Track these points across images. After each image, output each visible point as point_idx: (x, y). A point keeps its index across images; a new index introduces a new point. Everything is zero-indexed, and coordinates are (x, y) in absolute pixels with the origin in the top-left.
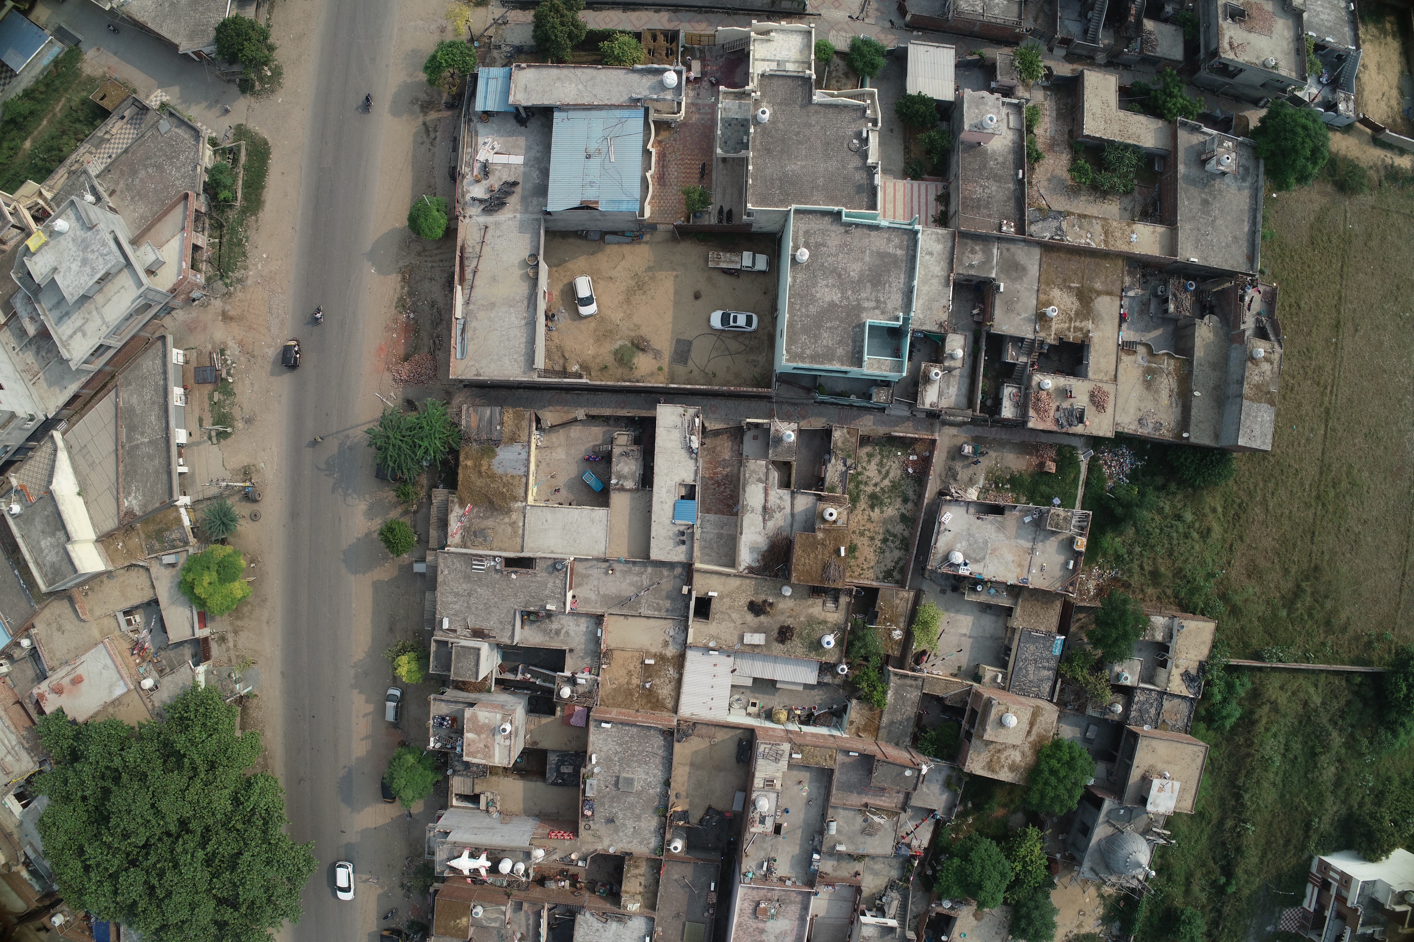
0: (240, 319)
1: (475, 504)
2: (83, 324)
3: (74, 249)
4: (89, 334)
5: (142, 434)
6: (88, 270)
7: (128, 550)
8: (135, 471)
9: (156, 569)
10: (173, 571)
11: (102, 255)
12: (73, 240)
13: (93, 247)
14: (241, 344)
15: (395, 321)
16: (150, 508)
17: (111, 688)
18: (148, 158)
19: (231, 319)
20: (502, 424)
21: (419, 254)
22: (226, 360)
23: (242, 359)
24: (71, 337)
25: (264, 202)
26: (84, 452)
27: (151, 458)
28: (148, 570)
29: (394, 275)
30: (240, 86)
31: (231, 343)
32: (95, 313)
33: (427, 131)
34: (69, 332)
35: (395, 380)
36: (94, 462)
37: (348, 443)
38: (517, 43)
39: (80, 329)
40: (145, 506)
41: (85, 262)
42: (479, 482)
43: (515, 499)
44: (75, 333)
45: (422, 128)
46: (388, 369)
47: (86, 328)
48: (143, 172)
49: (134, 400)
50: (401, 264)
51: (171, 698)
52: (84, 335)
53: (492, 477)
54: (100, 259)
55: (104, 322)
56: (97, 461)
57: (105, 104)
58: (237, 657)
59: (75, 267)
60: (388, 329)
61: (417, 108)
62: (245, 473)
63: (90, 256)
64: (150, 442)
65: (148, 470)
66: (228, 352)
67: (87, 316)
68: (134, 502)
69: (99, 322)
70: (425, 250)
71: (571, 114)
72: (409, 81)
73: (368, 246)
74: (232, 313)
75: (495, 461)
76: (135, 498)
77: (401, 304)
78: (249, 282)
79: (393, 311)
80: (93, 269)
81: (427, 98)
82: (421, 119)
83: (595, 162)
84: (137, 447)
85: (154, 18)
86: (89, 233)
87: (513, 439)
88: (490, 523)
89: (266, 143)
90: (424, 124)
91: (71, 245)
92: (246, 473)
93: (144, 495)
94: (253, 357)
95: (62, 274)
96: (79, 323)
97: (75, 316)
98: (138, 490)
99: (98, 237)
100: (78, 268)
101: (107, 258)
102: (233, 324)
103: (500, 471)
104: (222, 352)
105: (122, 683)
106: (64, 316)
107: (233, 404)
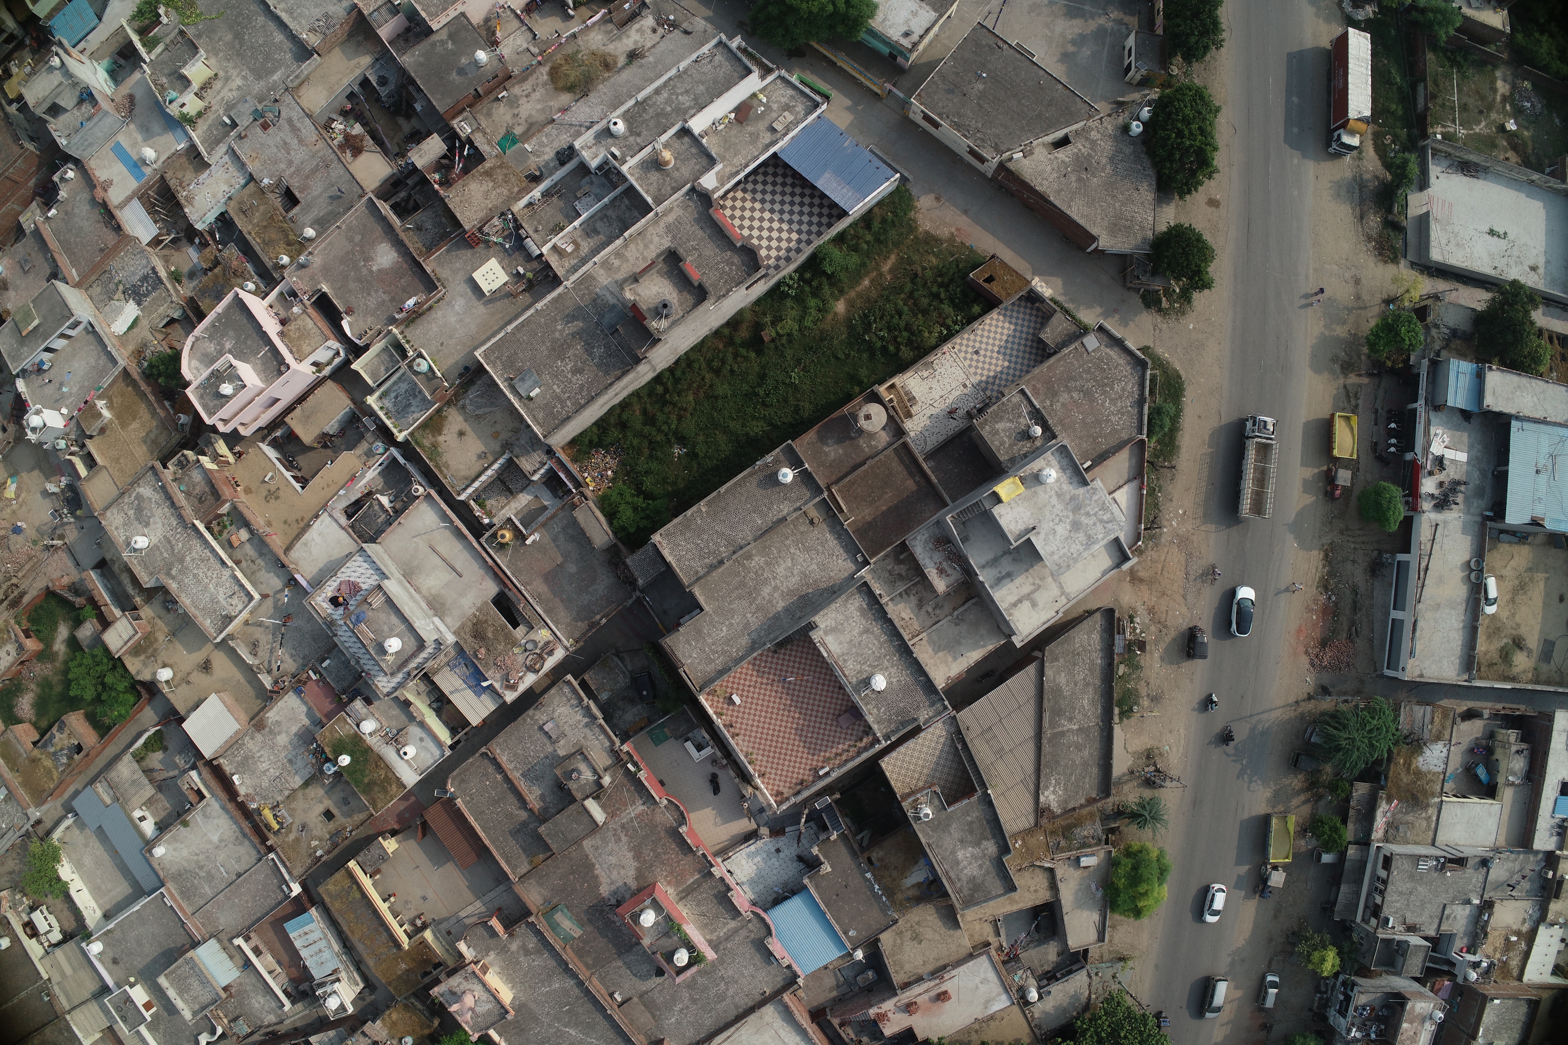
0: (1151, 582)
1: (1400, 801)
2: (1033, 592)
3: (1059, 507)
4: (1041, 605)
5: (1070, 720)
6: (1081, 536)
7: (1028, 849)
8: (1057, 762)
9: (1061, 871)
10: (1086, 873)
11: (1101, 521)
12: (1059, 495)
13: (1088, 509)
14: (1151, 611)
15: (1315, 601)
16: (1071, 806)
17: (987, 1003)
18: (1071, 378)
19: (1141, 580)
20: (1432, 722)
21: (1341, 532)
22: (1135, 629)
23: (1153, 628)
24: (1015, 605)
25: (1179, 447)
26: (988, 736)
27: (1079, 747)
28: (1051, 871)
29: (1315, 553)
30: (1143, 297)
31: (1141, 610)
32: (1050, 579)
33: (1348, 396)
34: (1013, 599)
35: (1313, 665)
36: (1002, 749)
37: (1260, 727)
38: (1451, 324)
39: (1028, 596)
40: (1066, 802)
41: (1076, 526)
42: (1406, 779)
43: (1433, 795)
44: (1020, 601)
45: (1342, 390)
46: (1306, 652)
47: (1037, 596)
48: (1065, 395)
49: (1062, 679)
50: (1324, 540)
51: (1056, 1008)
52: (1034, 605)
53: (1418, 774)
54: (1099, 527)
55: (1063, 593)
56: (1007, 749)
57: (995, 288)
58: (1110, 952)
59: (1062, 530)
60: (1309, 610)
61: (1337, 367)
62: (1148, 757)
63: (1084, 520)
64: (1080, 729)
65: (1074, 761)
66: (1137, 620)
67: (1037, 581)
68: (1052, 797)
69: (1055, 591)
70: (1347, 529)
71: (1526, 425)
72: (1327, 333)
73: (1291, 516)
74: (1142, 574)
75: (1421, 759)
76: (1054, 792)
77: (1324, 585)
78: (1163, 540)
79: (1314, 591)
80: (1089, 537)
81: (1347, 359)
82: (1341, 381)
83: (1543, 477)
84: (1063, 734)
85: (1058, 192)
86: (1081, 491)
87: (1438, 738)
88: (1410, 818)
89: (1179, 377)
90: (1345, 387)
91: (1054, 500)
92: (1149, 755)
93: (1065, 789)
94: (1165, 627)
95: (1042, 536)
96: (1026, 589)
97: (1019, 580)
98: (1058, 783)
99: (1095, 498)
100: (1066, 533)
101: (1109, 526)
102: (1144, 587)
103: (1424, 769)
104: (1131, 618)
105: (1004, 997)
106: (1003, 578)
107: (1139, 678)
